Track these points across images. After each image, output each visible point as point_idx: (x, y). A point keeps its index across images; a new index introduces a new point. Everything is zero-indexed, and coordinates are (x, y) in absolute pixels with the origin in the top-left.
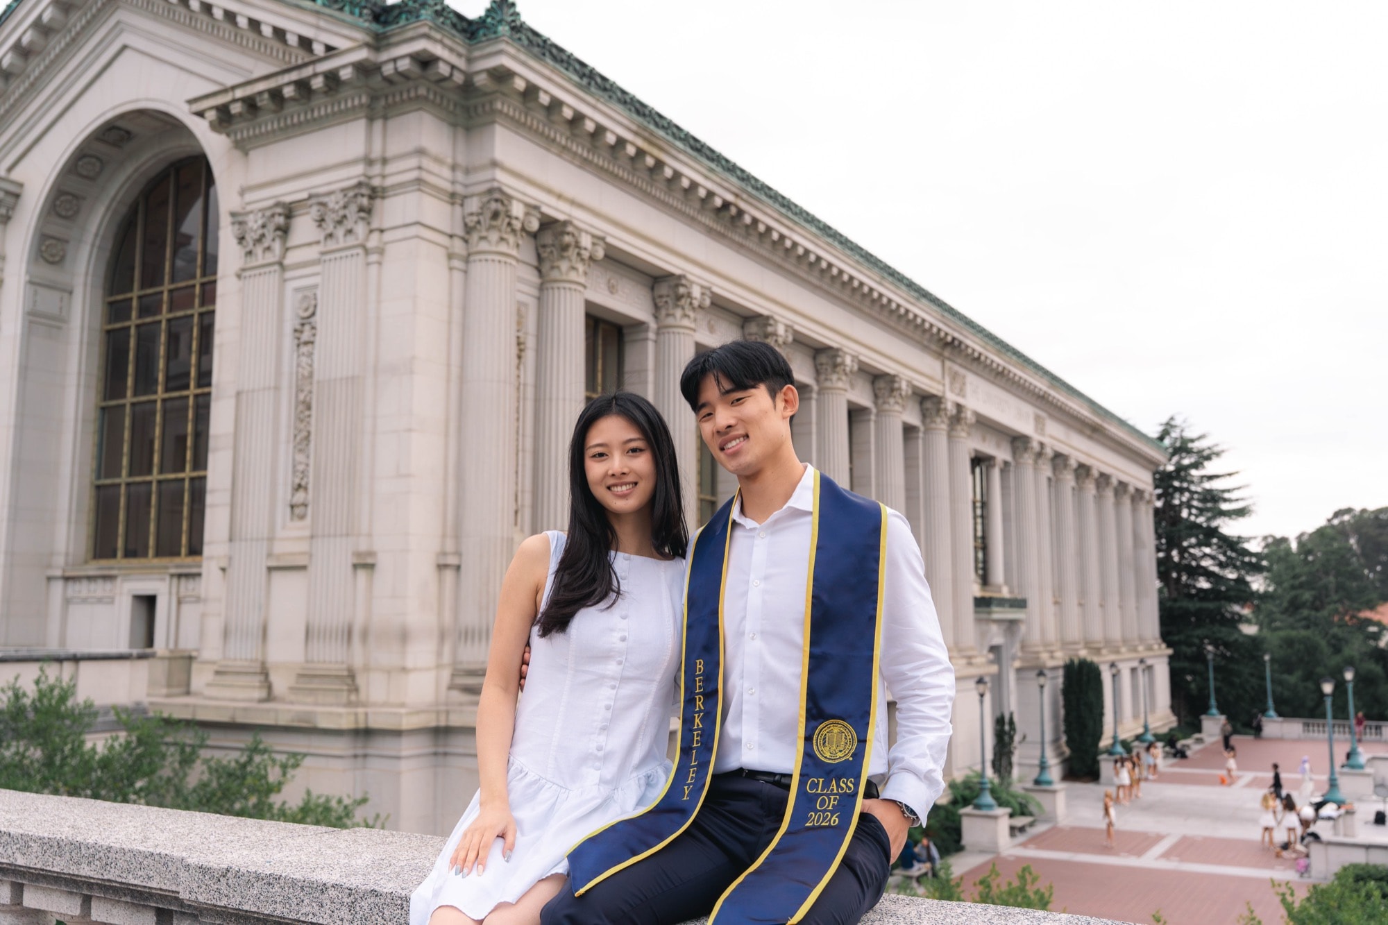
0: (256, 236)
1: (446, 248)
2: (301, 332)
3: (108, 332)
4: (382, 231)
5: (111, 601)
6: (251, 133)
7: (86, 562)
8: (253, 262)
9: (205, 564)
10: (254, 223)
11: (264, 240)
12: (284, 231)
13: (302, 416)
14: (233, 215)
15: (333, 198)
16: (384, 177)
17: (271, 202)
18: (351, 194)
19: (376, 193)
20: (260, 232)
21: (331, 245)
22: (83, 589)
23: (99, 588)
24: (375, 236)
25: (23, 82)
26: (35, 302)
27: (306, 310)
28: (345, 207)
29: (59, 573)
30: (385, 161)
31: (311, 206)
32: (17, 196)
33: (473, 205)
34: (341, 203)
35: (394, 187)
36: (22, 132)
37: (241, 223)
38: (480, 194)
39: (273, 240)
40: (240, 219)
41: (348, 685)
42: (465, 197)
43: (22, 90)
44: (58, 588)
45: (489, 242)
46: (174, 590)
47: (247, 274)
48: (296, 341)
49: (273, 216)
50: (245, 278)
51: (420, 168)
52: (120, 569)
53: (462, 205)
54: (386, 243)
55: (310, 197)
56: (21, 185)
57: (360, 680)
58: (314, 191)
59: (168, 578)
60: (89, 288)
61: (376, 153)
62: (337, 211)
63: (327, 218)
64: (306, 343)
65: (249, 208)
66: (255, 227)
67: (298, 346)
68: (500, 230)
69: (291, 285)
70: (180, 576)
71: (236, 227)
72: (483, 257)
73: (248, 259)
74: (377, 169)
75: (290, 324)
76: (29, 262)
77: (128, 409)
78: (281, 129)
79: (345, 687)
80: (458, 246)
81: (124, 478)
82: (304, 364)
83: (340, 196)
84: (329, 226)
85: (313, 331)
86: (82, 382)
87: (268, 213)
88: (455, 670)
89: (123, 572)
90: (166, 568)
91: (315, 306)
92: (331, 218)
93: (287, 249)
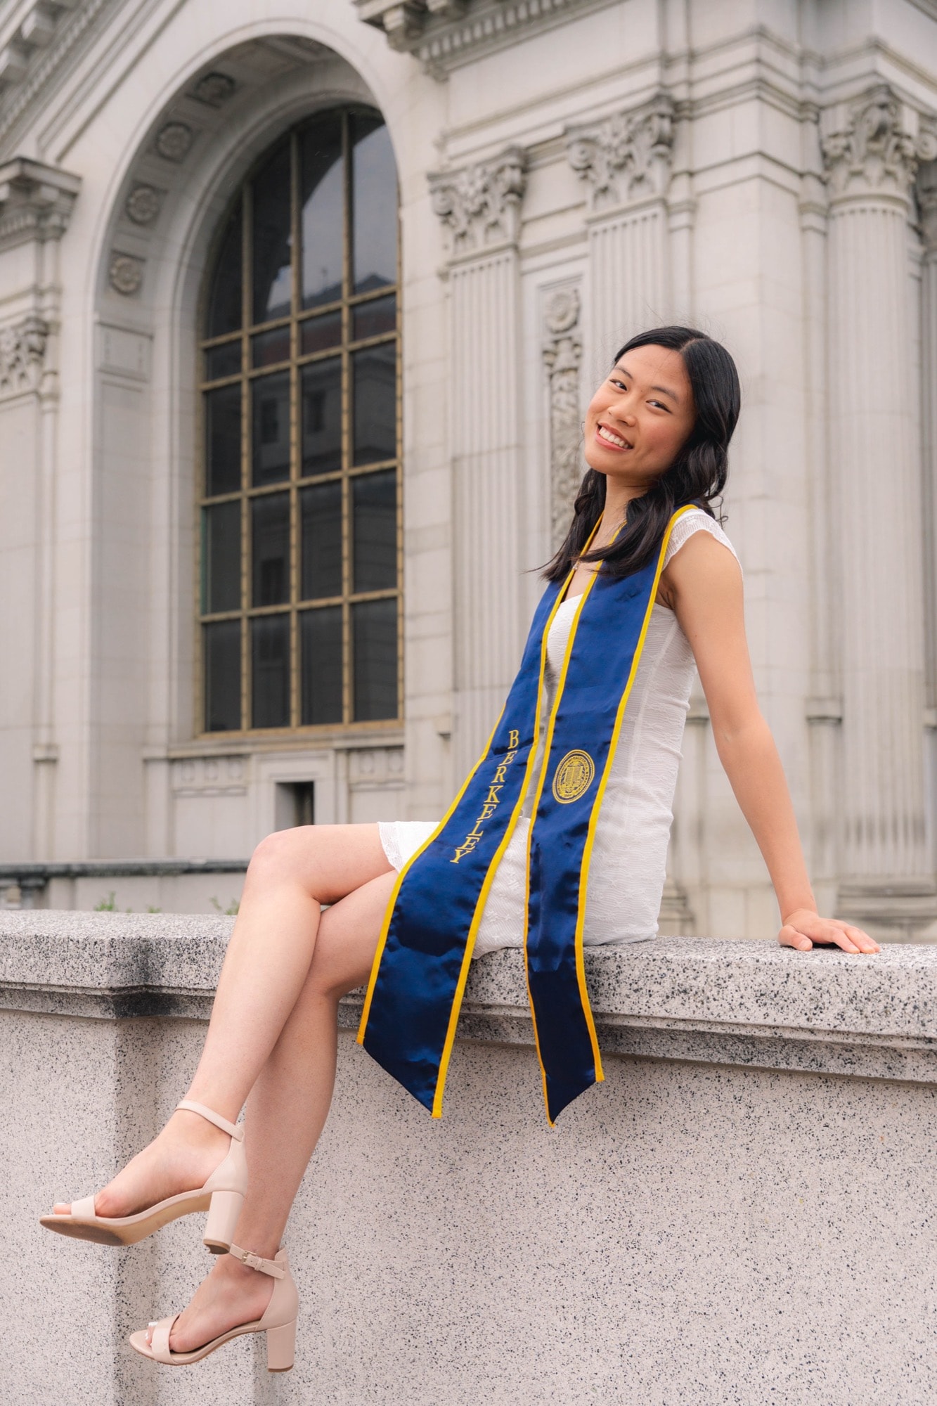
0: (473, 207)
1: (796, 194)
2: (555, 354)
3: (206, 393)
4: (691, 174)
5: (243, 792)
6: (457, 42)
7: (195, 737)
8: (467, 250)
9: (409, 728)
10: (468, 186)
11: (486, 212)
12: (519, 192)
13: (564, 487)
14: (432, 177)
15: (608, 127)
16: (690, 84)
17: (497, 150)
18: (639, 117)
19: (679, 112)
20: (480, 199)
21: (606, 206)
22: (198, 775)
23: (224, 774)
24: (683, 182)
25: (78, 20)
26: (107, 352)
27: (562, 318)
28: (630, 140)
29: (161, 753)
30: (692, 57)
31: (569, 147)
32: (73, 196)
33: (838, 120)
34: (624, 135)
35: (710, 98)
36: (76, 99)
37: (444, 190)
38: (849, 100)
39: (502, 210)
40: (445, 182)
41: (679, 911)
42: (822, 108)
43: (76, 31)
44: (159, 773)
45: (867, 179)
46: (342, 774)
47: (458, 269)
48: (547, 370)
49: (501, 170)
50: (456, 276)
51: (758, 61)
52: (254, 744)
53: (817, 122)
54: (700, 194)
55: (567, 131)
56: (79, 179)
57: (696, 904)
58: (573, 121)
59: (331, 754)
60: (177, 329)
61: (677, 45)
62: (616, 150)
63: (596, 163)
64: (564, 371)
65: (456, 164)
66: (471, 192)
67: (551, 376)
68: (883, 159)
69: (533, 282)
70: (349, 751)
71: (439, 196)
72: (857, 206)
73: (460, 245)
74: (679, 72)
75: (536, 340)
76: (96, 294)
77: (245, 508)
78: (507, 28)
79: (676, 916)
80: (813, 190)
81: (246, 609)
82: (563, 405)
83: (622, 122)
84: (602, 176)
85: (577, 350)
86: (176, 471)
87: (492, 168)
88: (842, 887)
89: (258, 748)
90: (330, 739)
91: (578, 310)
92: (602, 162)
93: (524, 224)
